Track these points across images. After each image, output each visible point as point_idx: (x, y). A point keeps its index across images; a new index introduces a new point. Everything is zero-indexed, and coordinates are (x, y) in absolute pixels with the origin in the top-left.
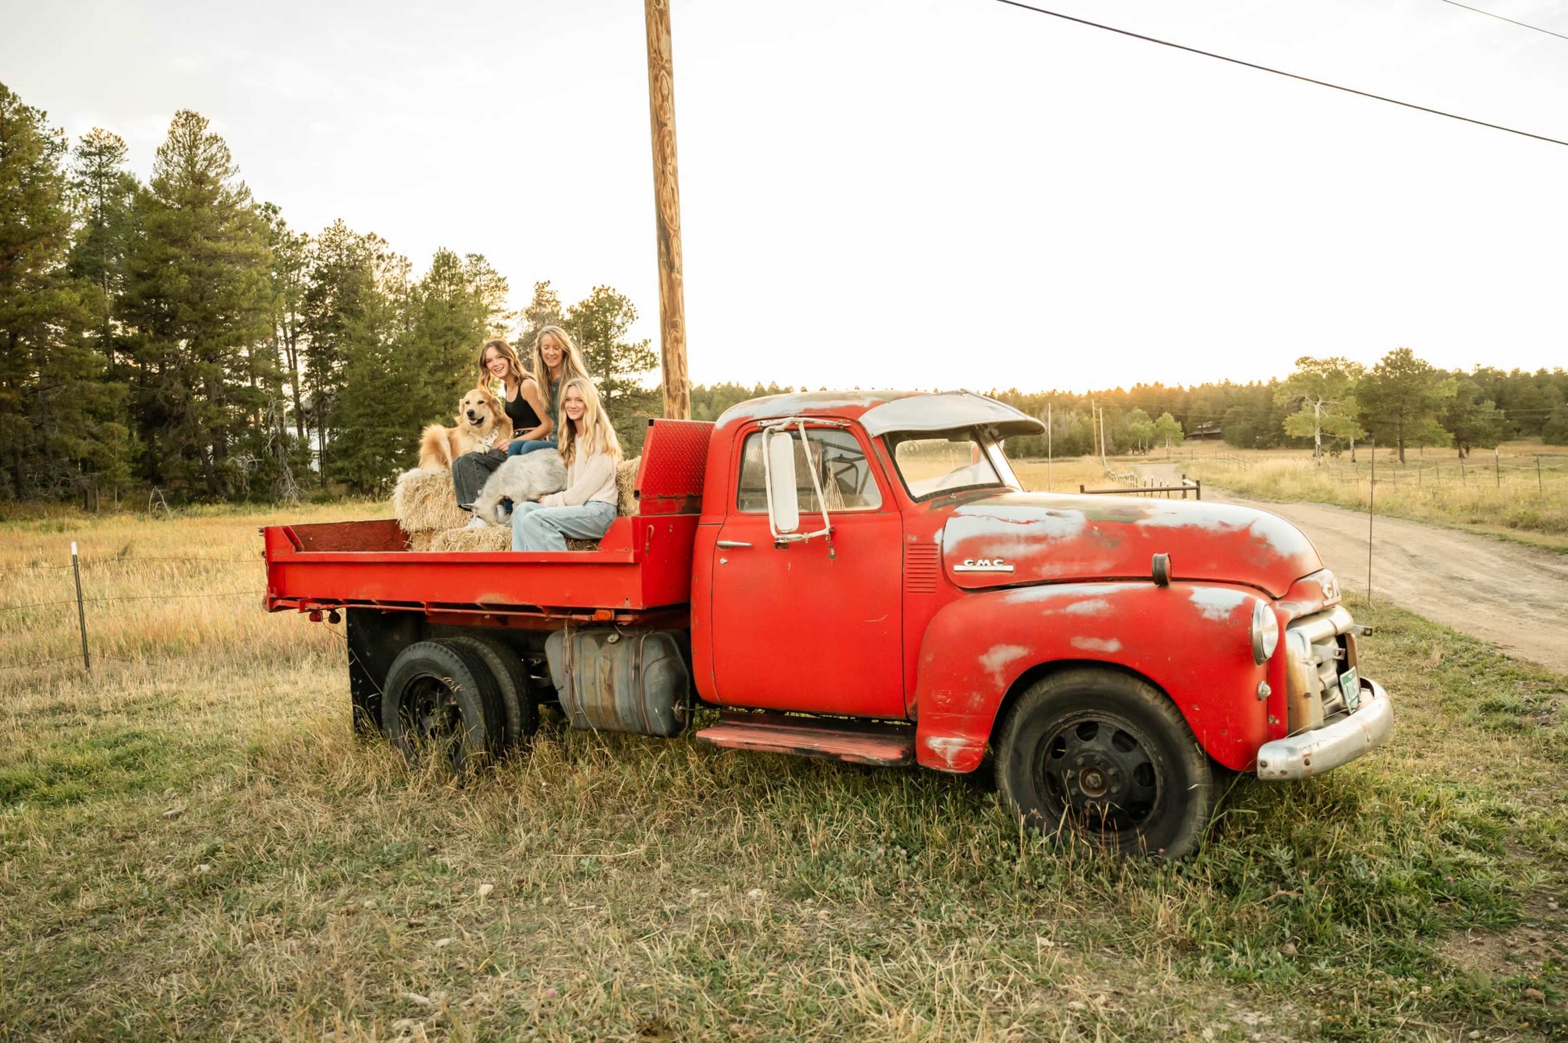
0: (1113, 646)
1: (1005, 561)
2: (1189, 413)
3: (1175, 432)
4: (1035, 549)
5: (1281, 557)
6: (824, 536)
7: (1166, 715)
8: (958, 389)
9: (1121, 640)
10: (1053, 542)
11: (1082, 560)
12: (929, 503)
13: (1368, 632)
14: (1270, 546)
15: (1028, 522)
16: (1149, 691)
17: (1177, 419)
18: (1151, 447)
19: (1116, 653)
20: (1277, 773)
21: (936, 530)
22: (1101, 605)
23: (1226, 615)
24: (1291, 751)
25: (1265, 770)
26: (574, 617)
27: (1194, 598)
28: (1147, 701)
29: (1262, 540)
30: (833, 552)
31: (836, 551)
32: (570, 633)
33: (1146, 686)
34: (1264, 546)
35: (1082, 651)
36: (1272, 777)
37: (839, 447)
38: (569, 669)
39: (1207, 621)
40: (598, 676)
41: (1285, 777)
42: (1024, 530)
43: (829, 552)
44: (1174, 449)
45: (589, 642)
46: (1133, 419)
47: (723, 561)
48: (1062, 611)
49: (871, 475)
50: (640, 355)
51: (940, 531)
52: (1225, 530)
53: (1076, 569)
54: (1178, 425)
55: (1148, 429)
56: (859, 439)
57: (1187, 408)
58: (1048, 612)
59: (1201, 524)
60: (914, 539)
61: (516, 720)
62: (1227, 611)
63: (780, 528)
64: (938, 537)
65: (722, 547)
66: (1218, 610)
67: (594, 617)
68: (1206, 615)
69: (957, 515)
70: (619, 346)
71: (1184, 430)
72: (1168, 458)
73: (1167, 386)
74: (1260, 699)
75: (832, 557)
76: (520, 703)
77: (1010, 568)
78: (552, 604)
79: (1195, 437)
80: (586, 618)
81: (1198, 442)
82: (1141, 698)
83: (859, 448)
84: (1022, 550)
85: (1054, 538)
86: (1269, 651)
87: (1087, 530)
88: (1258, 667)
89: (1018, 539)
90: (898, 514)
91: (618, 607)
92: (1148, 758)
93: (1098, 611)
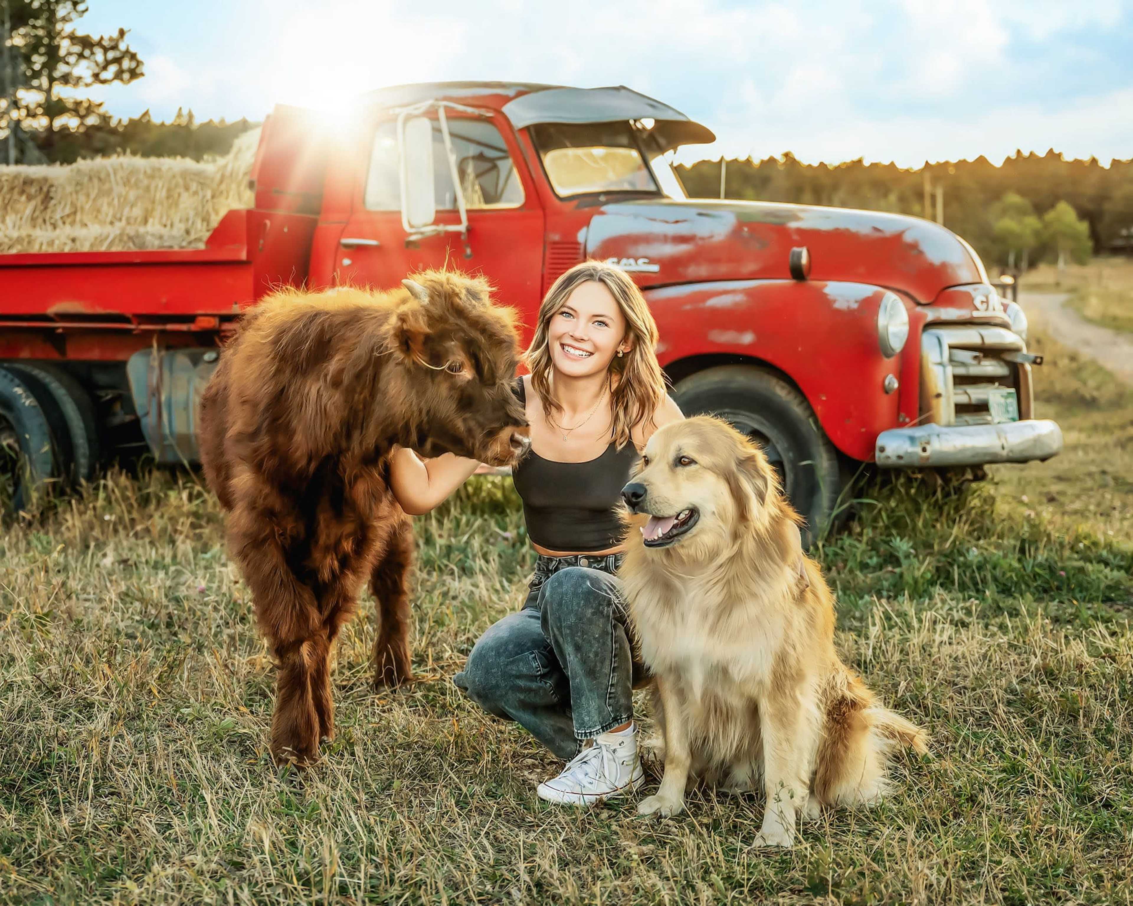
0: (747, 338)
1: (652, 261)
2: (1108, 206)
3: (1075, 237)
4: (683, 248)
5: (931, 265)
6: (458, 234)
7: (797, 409)
8: (617, 85)
9: (756, 331)
10: (700, 243)
11: (730, 260)
12: (575, 203)
13: (1039, 360)
14: (921, 253)
15: (677, 222)
16: (783, 388)
17: (1083, 214)
18: (1032, 264)
19: (751, 346)
20: (893, 460)
21: (579, 228)
22: (739, 298)
23: (855, 306)
24: (912, 439)
25: (883, 455)
26: (170, 327)
27: (827, 290)
28: (780, 397)
29: (914, 246)
30: (469, 251)
31: (473, 251)
32: (159, 350)
33: (782, 383)
34: (914, 252)
35: (719, 345)
36: (890, 462)
37: (479, 143)
38: (156, 392)
39: (838, 312)
40: (191, 397)
41: (902, 462)
42: (672, 230)
43: (464, 251)
44: (1075, 269)
45: (182, 359)
46: (1004, 212)
47: (347, 262)
48: (701, 305)
49: (515, 171)
50: (111, 55)
51: (584, 230)
52: (877, 234)
53: (723, 269)
54: (1083, 227)
55: (1028, 232)
56: (501, 130)
57: (1103, 197)
58: (688, 307)
59: (853, 228)
60: (556, 237)
61: (83, 461)
62: (856, 302)
63: (413, 223)
64: (581, 236)
65: (347, 246)
66: (848, 301)
67: (193, 327)
68: (837, 305)
69: (602, 213)
70: (73, 38)
71: (1094, 234)
72: (1058, 284)
73: (1068, 157)
74: (887, 392)
75: (468, 256)
76: (89, 441)
77: (655, 268)
78: (144, 312)
79: (1116, 251)
80: (184, 327)
81: (1119, 261)
82: (775, 394)
83: (503, 145)
84: (669, 250)
85: (702, 239)
86: (897, 344)
87: (737, 231)
88: (886, 360)
89: (665, 239)
90: (540, 213)
91: (224, 312)
92: (780, 455)
93: (736, 304)
